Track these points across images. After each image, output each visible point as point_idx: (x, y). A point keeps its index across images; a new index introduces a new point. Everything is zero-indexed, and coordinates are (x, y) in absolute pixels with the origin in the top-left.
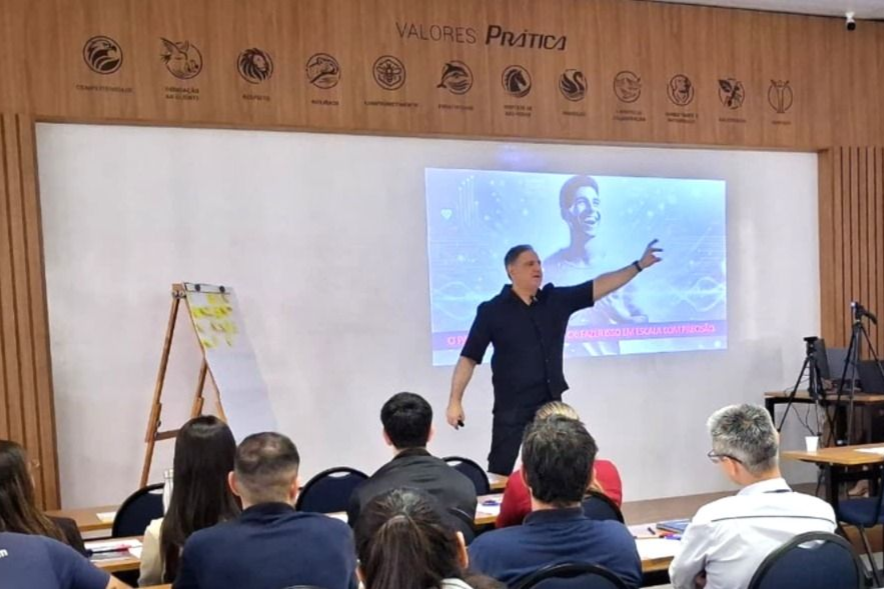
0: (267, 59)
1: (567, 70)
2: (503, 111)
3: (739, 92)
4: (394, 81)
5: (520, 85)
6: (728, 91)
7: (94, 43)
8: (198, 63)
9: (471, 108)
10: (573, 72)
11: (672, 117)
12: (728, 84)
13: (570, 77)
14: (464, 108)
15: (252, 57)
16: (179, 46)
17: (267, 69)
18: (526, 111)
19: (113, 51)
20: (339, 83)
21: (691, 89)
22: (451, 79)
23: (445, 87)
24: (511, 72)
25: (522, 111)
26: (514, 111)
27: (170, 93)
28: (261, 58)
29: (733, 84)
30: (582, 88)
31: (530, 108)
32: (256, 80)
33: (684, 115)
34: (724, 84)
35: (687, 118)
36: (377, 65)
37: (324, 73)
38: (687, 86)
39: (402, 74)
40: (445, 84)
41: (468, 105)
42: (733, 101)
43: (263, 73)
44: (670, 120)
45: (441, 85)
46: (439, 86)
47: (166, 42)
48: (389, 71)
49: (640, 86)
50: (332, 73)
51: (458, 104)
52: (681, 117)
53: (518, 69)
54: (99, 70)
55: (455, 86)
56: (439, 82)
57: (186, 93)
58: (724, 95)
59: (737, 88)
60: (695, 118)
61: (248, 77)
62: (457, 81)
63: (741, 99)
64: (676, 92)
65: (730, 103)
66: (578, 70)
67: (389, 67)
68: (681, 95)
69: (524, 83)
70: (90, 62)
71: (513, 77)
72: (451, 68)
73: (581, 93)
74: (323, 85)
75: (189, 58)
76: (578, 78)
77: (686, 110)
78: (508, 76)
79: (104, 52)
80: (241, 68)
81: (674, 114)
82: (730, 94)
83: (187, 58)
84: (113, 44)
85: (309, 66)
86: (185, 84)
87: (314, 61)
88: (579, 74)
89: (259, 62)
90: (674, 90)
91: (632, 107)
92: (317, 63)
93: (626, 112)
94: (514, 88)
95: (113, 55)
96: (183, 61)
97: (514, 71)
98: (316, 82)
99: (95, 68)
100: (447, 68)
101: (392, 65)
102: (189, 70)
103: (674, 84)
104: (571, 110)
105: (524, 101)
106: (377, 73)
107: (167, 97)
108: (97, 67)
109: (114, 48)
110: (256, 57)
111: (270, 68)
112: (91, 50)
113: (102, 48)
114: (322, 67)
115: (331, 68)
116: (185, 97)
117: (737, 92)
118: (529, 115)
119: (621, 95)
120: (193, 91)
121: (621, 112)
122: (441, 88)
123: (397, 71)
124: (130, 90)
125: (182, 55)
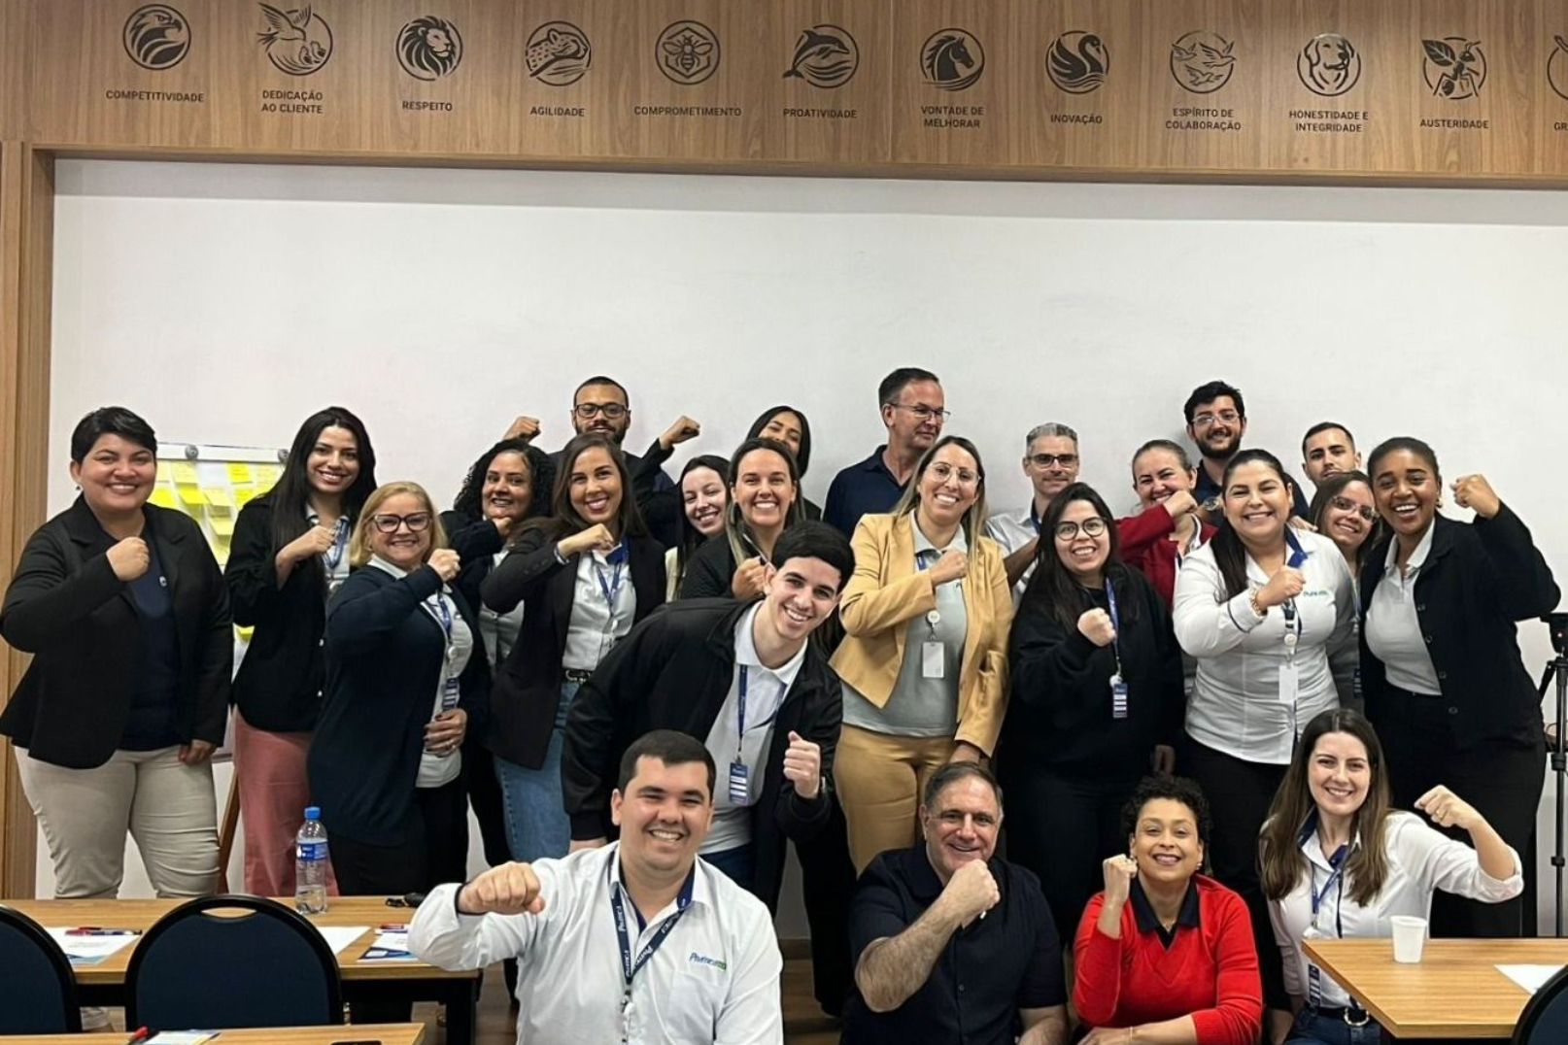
0: (453, 34)
1: (1064, 35)
2: (919, 117)
3: (1476, 65)
4: (695, 69)
5: (959, 67)
6: (1447, 63)
7: (143, 16)
8: (326, 47)
9: (852, 114)
10: (1081, 36)
11: (1303, 121)
12: (1449, 50)
13: (1072, 45)
14: (835, 114)
15: (425, 33)
16: (293, 17)
17: (452, 52)
18: (969, 117)
19: (176, 30)
20: (588, 74)
21: (1353, 61)
22: (811, 61)
23: (799, 75)
24: (941, 42)
25: (960, 117)
26: (944, 117)
27: (269, 101)
28: (441, 34)
29: (1458, 48)
30: (1096, 66)
31: (979, 111)
32: (431, 74)
33: (1335, 115)
34: (1435, 50)
35: (1341, 122)
36: (664, 39)
37: (558, 58)
38: (1344, 56)
39: (713, 55)
40: (800, 69)
41: (845, 107)
42: (1456, 83)
43: (442, 60)
44: (1300, 126)
45: (794, 72)
46: (787, 74)
47: (271, 12)
48: (688, 49)
49: (1234, 59)
50: (574, 56)
51: (827, 107)
52: (1325, 121)
53: (958, 35)
54: (148, 63)
55: (819, 72)
56: (789, 67)
57: (298, 102)
58: (1435, 72)
59: (1468, 57)
60: (1361, 121)
61: (417, 70)
62: (825, 63)
63: (1477, 80)
64: (1316, 70)
65: (1449, 89)
66: (1091, 33)
67: (688, 40)
68: (1330, 75)
69: (968, 62)
70: (134, 53)
71: (947, 50)
72: (813, 39)
73: (1096, 78)
74: (553, 79)
75: (309, 39)
76: (1090, 49)
77: (1342, 104)
78: (936, 49)
79: (160, 32)
80: (403, 55)
81: (1311, 115)
82: (1450, 70)
83: (305, 39)
84: (175, 16)
85: (532, 45)
86: (298, 84)
87: (542, 35)
88: (1093, 40)
89: (437, 42)
90: (1312, 66)
91: (1212, 102)
92: (548, 39)
93: (1197, 112)
94: (946, 72)
95: (174, 37)
96: (299, 44)
97: (951, 38)
98: (541, 75)
99: (140, 60)
100: (806, 38)
101: (695, 38)
102: (308, 60)
103: (1311, 51)
104: (1070, 112)
105: (968, 97)
106: (662, 53)
107: (265, 107)
108: (145, 59)
109: (178, 25)
110: (432, 32)
111: (457, 51)
112: (137, 28)
113: (157, 24)
114: (557, 45)
115: (574, 47)
116: (296, 108)
117: (1468, 64)
118: (977, 123)
119: (1185, 78)
120: (312, 96)
121: (1186, 112)
122: (793, 77)
123: (706, 48)
124: (199, 98)
125: (298, 34)
